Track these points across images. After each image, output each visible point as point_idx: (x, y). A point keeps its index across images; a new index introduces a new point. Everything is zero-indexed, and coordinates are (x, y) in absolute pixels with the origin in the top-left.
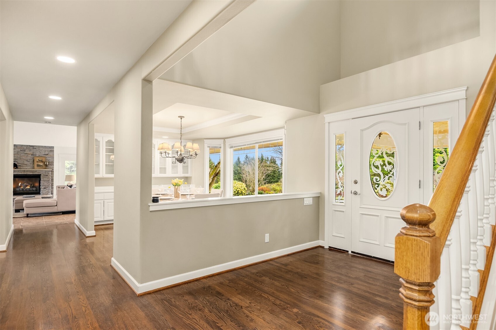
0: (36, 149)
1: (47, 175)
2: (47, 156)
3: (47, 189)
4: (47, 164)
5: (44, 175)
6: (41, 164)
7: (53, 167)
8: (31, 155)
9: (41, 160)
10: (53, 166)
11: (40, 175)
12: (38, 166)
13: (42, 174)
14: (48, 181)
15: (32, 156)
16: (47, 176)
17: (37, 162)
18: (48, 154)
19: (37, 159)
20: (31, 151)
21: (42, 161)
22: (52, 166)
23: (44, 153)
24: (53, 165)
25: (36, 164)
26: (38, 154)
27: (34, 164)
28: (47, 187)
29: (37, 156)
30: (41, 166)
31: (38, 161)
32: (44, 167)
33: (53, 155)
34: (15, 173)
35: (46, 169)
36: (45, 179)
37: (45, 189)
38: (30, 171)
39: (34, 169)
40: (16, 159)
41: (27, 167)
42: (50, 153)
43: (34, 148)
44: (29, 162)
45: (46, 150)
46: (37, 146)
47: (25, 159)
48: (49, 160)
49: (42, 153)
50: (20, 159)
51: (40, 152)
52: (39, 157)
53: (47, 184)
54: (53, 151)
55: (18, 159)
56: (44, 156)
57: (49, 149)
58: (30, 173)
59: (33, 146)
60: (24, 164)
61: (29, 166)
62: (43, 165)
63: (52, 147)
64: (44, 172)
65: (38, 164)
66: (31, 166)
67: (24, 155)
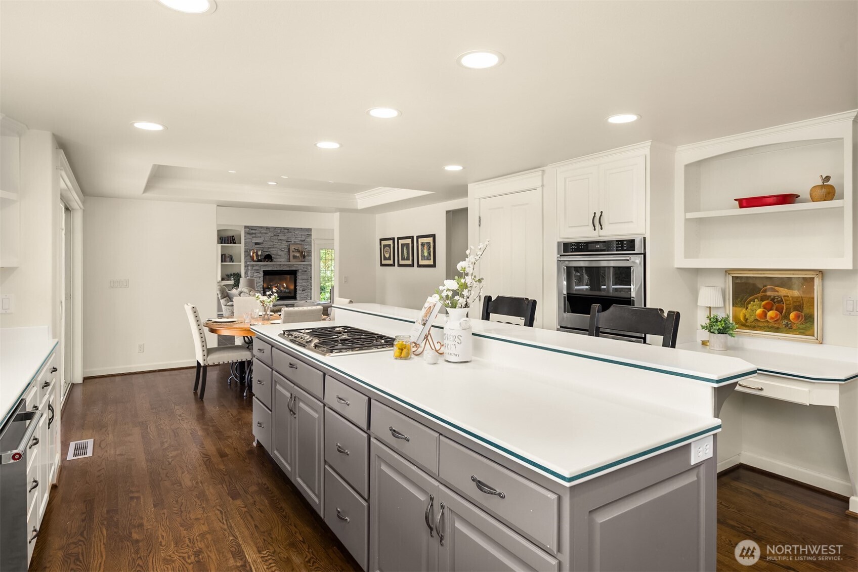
0: (291, 233)
1: (306, 271)
3: (306, 291)
4: (306, 254)
5: (302, 271)
6: (298, 254)
7: (311, 259)
8: (285, 242)
9: (297, 250)
11: (297, 270)
12: (295, 257)
13: (301, 269)
14: (307, 279)
15: (287, 244)
16: (306, 273)
17: (293, 252)
18: (304, 241)
19: (293, 248)
20: (285, 236)
21: (299, 251)
22: (309, 258)
23: (300, 239)
24: (311, 255)
25: (292, 254)
26: (293, 240)
27: (289, 255)
28: (305, 287)
29: (292, 243)
31: (294, 250)
32: (301, 259)
33: (311, 241)
34: (270, 269)
35: (304, 261)
36: (304, 277)
37: (304, 292)
38: (286, 265)
39: (290, 262)
40: (269, 248)
41: (281, 260)
42: (307, 238)
43: (289, 232)
44: (283, 251)
45: (302, 233)
46: (293, 228)
47: (279, 248)
48: (305, 248)
49: (298, 239)
50: (273, 248)
51: (296, 237)
52: (295, 244)
53: (305, 283)
54: (311, 236)
55: (271, 248)
56: (301, 243)
57: (306, 233)
58: (287, 268)
59: (288, 228)
60: (278, 254)
61: (284, 258)
62: (299, 257)
63: (309, 229)
64: (303, 266)
65: (294, 254)
66: (286, 258)
67: (278, 243)
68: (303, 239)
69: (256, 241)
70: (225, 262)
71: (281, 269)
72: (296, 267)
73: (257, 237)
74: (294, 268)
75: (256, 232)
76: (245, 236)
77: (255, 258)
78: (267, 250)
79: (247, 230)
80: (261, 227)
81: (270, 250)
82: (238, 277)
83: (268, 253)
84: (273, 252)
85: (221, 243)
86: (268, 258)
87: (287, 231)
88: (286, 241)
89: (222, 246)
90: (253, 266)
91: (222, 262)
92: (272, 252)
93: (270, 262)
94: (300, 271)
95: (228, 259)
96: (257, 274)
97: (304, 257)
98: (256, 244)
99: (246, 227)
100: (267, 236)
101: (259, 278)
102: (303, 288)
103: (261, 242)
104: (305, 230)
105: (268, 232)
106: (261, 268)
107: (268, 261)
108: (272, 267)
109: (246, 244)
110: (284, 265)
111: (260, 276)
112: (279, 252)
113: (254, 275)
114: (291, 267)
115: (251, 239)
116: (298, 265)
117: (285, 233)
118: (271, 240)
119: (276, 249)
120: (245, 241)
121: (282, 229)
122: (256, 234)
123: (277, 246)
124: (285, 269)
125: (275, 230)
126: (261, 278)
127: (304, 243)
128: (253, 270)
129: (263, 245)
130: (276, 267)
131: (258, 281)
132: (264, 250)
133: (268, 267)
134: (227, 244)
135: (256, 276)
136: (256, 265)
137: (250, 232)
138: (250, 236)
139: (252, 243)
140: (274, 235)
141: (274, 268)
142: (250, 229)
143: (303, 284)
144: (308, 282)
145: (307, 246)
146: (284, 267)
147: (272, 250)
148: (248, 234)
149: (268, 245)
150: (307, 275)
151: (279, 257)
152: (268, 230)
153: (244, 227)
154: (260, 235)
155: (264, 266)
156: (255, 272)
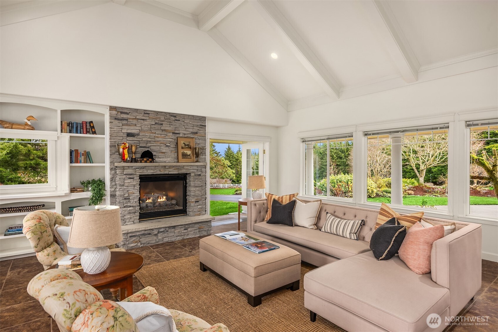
0: (179, 122)
1: (200, 175)
2: (195, 136)
3: (200, 202)
5: (195, 175)
6: (189, 152)
7: (205, 159)
8: (171, 134)
9: (188, 145)
11: (187, 174)
12: (185, 156)
13: (193, 172)
14: (202, 186)
15: (174, 137)
16: (200, 177)
17: (182, 148)
18: (196, 133)
19: (182, 142)
20: (172, 126)
21: (190, 147)
22: (203, 157)
23: (191, 130)
24: (205, 154)
25: (181, 151)
26: (182, 131)
27: (177, 152)
28: (199, 197)
29: (181, 135)
30: (189, 157)
31: (183, 146)
32: (194, 158)
33: (205, 134)
34: (150, 172)
35: (197, 161)
36: (198, 183)
37: (197, 204)
38: (173, 166)
39: (178, 162)
40: (148, 142)
41: (164, 160)
42: (200, 130)
43: (176, 120)
44: (168, 147)
45: (194, 123)
46: (181, 115)
47: (163, 143)
48: (198, 144)
49: (189, 130)
50: (154, 142)
51: (186, 128)
52: (185, 137)
53: (200, 192)
54: (205, 127)
55: (151, 142)
56: (192, 136)
57: (200, 122)
58: (174, 171)
59: (175, 115)
60: (162, 151)
61: (169, 157)
62: (191, 155)
63: (203, 118)
64: (196, 168)
65: (184, 151)
66: (173, 157)
67: (161, 134)
68: (195, 131)
69: (129, 131)
70: (76, 162)
71: (167, 172)
72: (187, 169)
73: (130, 125)
74: (183, 171)
75: (128, 116)
76: (110, 123)
77: (126, 156)
78: (144, 145)
79: (114, 112)
80: (136, 110)
81: (149, 145)
82: (99, 185)
83: (147, 149)
84: (154, 148)
85: (70, 132)
86: (148, 155)
87: (174, 118)
88: (173, 133)
89: (71, 137)
90: (123, 168)
91: (71, 162)
92: (152, 148)
93: (151, 162)
94: (192, 174)
95: (83, 157)
96: (129, 181)
97: (197, 155)
98: (129, 135)
99: (112, 108)
100: (145, 124)
101: (133, 187)
102: (196, 198)
103: (136, 132)
104: (198, 119)
105: (147, 118)
106: (136, 172)
107: (147, 160)
108: (154, 170)
109: (113, 135)
110: (170, 167)
111: (135, 183)
112: (163, 148)
113: (125, 182)
114: (181, 170)
115: (119, 127)
116: (190, 167)
117: (171, 121)
118: (152, 130)
119: (159, 144)
120: (110, 130)
121: (167, 115)
122: (129, 120)
123: (160, 139)
124: (171, 172)
125: (157, 116)
126: (137, 186)
127: (197, 137)
128: (124, 175)
129: (138, 137)
130: (158, 169)
131: (132, 191)
132: (140, 144)
133: (147, 170)
134: (81, 133)
135: (128, 184)
136: (129, 166)
137: (119, 116)
138: (119, 122)
139: (122, 134)
140: (156, 123)
141: (156, 171)
142: (119, 112)
143: (196, 193)
144: (203, 190)
145: (201, 141)
146: (170, 170)
147: (152, 144)
148: (116, 119)
149: (147, 137)
150: (201, 181)
151: (162, 155)
152: (147, 115)
153: (109, 108)
154: (135, 122)
155: (141, 168)
156: (126, 177)
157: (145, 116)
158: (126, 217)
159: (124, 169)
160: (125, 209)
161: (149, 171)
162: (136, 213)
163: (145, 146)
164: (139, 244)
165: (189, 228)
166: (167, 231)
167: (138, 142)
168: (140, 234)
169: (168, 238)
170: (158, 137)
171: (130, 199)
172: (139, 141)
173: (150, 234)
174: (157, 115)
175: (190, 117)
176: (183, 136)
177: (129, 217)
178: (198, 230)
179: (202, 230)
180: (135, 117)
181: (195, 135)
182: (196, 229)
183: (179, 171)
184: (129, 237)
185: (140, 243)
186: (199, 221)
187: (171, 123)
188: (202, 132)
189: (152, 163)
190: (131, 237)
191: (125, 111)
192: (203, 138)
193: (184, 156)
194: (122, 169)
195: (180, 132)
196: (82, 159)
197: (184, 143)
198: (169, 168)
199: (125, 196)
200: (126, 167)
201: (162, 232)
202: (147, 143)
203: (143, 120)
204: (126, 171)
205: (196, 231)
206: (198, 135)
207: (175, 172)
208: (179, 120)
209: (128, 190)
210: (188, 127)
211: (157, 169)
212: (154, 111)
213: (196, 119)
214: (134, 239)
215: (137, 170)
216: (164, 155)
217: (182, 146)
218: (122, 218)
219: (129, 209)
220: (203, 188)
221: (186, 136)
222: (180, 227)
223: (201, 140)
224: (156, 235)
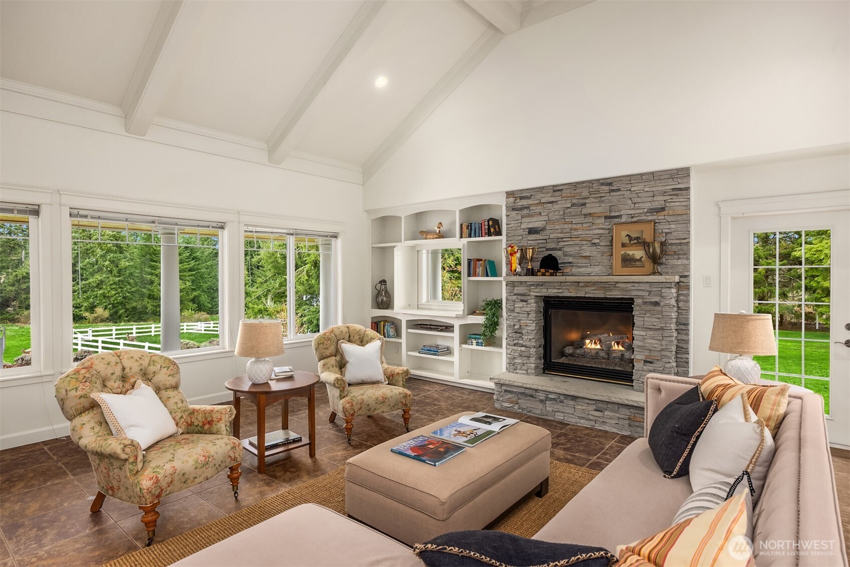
0: (619, 193)
1: (656, 304)
2: (660, 217)
3: (658, 365)
4: (658, 250)
5: (646, 303)
6: (638, 253)
7: (687, 267)
8: (602, 220)
9: (637, 238)
10: (685, 261)
11: (632, 299)
12: (628, 261)
13: (639, 297)
14: (662, 329)
15: (607, 224)
16: (659, 308)
17: (623, 245)
18: (663, 209)
19: (624, 233)
20: (603, 205)
22: (679, 262)
23: (648, 205)
24: (686, 255)
25: (619, 252)
26: (626, 212)
27: (611, 254)
28: (655, 354)
29: (623, 220)
30: (637, 263)
31: (626, 240)
32: (649, 265)
33: (688, 207)
35: (654, 273)
37: (649, 367)
38: (595, 283)
39: (609, 274)
40: (559, 240)
41: (589, 270)
42: (671, 202)
43: (613, 190)
44: (596, 246)
45: (654, 189)
46: (623, 179)
47: (586, 238)
48: (667, 233)
49: (641, 205)
50: (570, 239)
51: (635, 203)
52: (632, 222)
53: (656, 342)
54: (686, 192)
55: (564, 240)
56: (650, 218)
57: (669, 184)
58: (596, 292)
59: (609, 181)
60: (582, 255)
61: (599, 265)
62: (643, 259)
63: (679, 173)
64: (647, 287)
65: (628, 252)
66: (606, 264)
67: (583, 223)
68: (656, 205)
69: (531, 226)
70: (475, 275)
71: (581, 294)
72: (623, 290)
73: (532, 216)
75: (530, 202)
76: (507, 216)
77: (515, 266)
79: (512, 200)
80: (541, 189)
81: (561, 244)
83: (549, 254)
85: (470, 236)
86: (550, 264)
87: (606, 188)
88: (606, 218)
89: (470, 242)
91: (469, 275)
92: (567, 249)
93: (552, 275)
94: (638, 301)
95: (480, 268)
96: (521, 304)
97: (655, 259)
98: (532, 231)
99: (509, 194)
100: (553, 209)
101: (526, 316)
102: (647, 354)
103: (540, 226)
104: (667, 177)
105: (558, 198)
106: (530, 291)
107: (546, 272)
108: (559, 289)
109: (509, 235)
110: (588, 284)
111: (528, 309)
112: (586, 248)
113: (516, 306)
114: (610, 290)
115: (518, 220)
116: (630, 285)
117: (602, 195)
118: (566, 218)
119: (577, 242)
120: (507, 228)
121: (594, 185)
122: (531, 208)
123: (580, 233)
124: (590, 293)
125: (576, 192)
126: (532, 315)
127: (663, 217)
128: (514, 295)
129: (544, 233)
130: (565, 287)
131: (524, 322)
132: (548, 244)
133: (548, 288)
134: (479, 237)
135: (519, 309)
136: (521, 282)
137: (517, 204)
138: (518, 214)
139: (522, 231)
140: (573, 205)
141: (560, 291)
142: (517, 198)
143: (647, 343)
144: (665, 338)
145: (673, 226)
146: (587, 289)
147: (566, 243)
148: (513, 209)
149: (557, 231)
150: (661, 316)
151: (584, 261)
152: (557, 193)
153: (505, 195)
154: (538, 209)
155: (538, 284)
156: (517, 298)
157: (555, 195)
158: (516, 361)
159: (514, 286)
160: (515, 348)
161: (550, 290)
162: (530, 358)
163: (554, 247)
164: (516, 407)
165: (606, 410)
166: (562, 402)
167: (545, 241)
168: (517, 390)
169: (563, 415)
170: (576, 230)
171: (522, 333)
172: (546, 239)
173: (532, 396)
174: (575, 190)
175: (643, 177)
176: (630, 220)
177: (520, 361)
178: (627, 422)
179: (637, 424)
180: (538, 202)
181: (658, 214)
182: (621, 416)
183: (607, 293)
184: (503, 390)
185: (517, 405)
186: (627, 402)
187: (602, 199)
188: (678, 204)
189: (554, 276)
190: (506, 391)
191: (525, 195)
192: (679, 218)
193: (627, 263)
194: (512, 285)
195: (622, 213)
196: (480, 270)
197: (628, 235)
198: (586, 286)
199: (516, 327)
200: (517, 283)
201: (552, 399)
202: (560, 242)
203: (552, 202)
204: (517, 290)
205: (621, 422)
206: (666, 213)
207: (599, 294)
208: (619, 190)
209: (519, 318)
210: (639, 200)
211: (563, 287)
212: (570, 184)
213: (661, 178)
214: (510, 396)
215: (531, 287)
216: (587, 261)
217: (624, 242)
218: (511, 361)
219: (520, 349)
220: (666, 334)
221: (634, 219)
222: (586, 401)
223: (675, 224)
224: (541, 401)
